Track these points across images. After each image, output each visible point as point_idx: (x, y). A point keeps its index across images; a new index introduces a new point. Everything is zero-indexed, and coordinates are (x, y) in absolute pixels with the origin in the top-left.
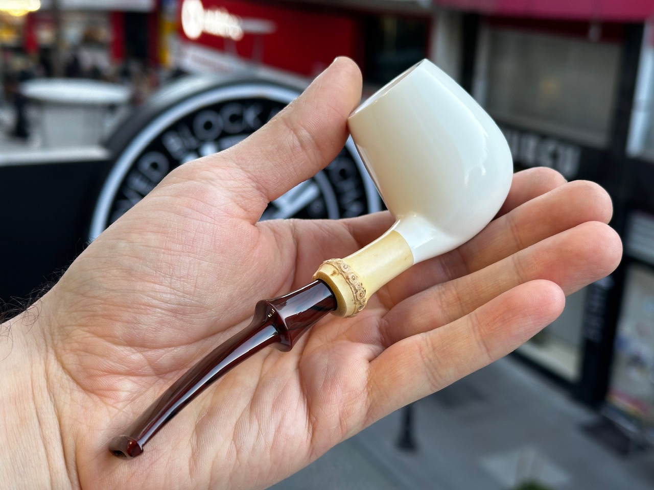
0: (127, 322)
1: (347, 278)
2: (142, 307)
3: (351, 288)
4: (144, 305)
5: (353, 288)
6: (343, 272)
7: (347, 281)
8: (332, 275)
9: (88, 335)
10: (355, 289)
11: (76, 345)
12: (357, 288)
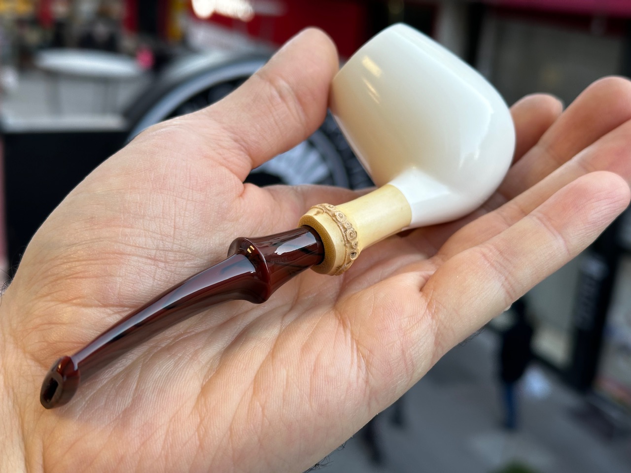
0: (97, 277)
1: (334, 216)
2: (112, 256)
3: (338, 226)
4: (114, 253)
5: (341, 227)
6: (329, 210)
7: (334, 218)
8: (316, 215)
9: (52, 304)
10: (344, 228)
11: (38, 321)
12: (346, 227)
